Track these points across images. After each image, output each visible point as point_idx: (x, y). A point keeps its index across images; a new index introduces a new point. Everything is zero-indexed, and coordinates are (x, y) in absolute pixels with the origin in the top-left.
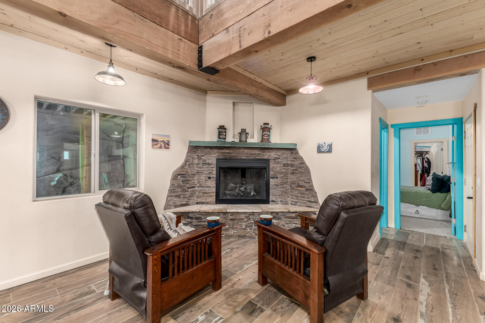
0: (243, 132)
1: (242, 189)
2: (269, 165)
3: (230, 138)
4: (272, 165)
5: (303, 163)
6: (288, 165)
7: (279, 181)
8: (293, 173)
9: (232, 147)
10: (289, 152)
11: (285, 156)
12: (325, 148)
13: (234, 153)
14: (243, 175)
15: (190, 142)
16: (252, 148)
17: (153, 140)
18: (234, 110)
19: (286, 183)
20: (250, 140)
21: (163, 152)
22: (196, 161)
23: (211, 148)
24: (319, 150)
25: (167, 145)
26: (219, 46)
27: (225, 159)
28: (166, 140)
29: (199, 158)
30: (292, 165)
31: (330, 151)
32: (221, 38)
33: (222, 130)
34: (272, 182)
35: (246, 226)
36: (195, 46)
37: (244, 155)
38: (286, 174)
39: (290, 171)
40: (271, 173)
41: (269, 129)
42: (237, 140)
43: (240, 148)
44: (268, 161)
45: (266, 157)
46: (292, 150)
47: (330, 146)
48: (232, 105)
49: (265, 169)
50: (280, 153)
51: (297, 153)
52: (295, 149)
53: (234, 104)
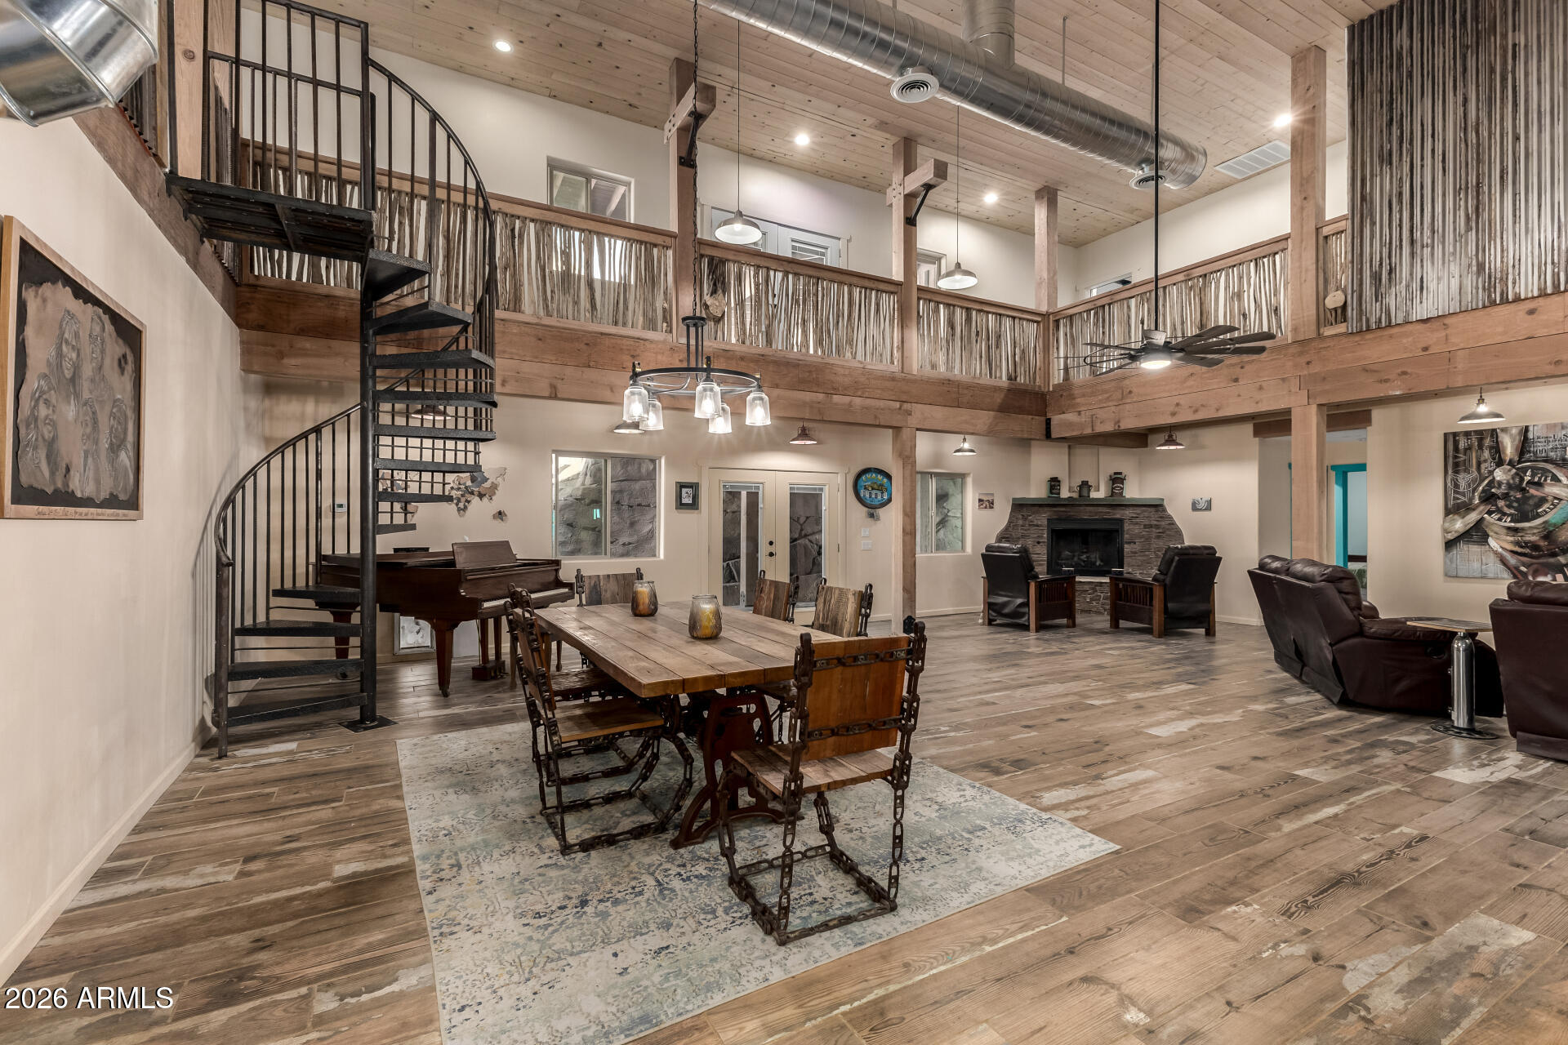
0: (1085, 485)
1: (1084, 557)
2: (1122, 527)
3: (1065, 493)
4: (1126, 527)
5: (1173, 523)
6: (1151, 526)
7: (1137, 547)
8: (1158, 537)
9: (1070, 503)
10: (1153, 509)
11: (1146, 514)
12: (1202, 505)
13: (1072, 512)
14: (1085, 542)
15: (1014, 499)
16: (1097, 504)
17: (980, 500)
18: (1069, 454)
19: (1149, 550)
20: (1094, 495)
21: (988, 512)
22: (1020, 522)
23: (1041, 506)
24: (1195, 507)
25: (991, 505)
26: (1070, 425)
27: (1059, 520)
28: (990, 499)
29: (1025, 518)
30: (1157, 527)
31: (1209, 507)
32: (1070, 417)
33: (1054, 483)
34: (1127, 548)
35: (1092, 599)
36: (1043, 419)
37: (1086, 514)
38: (1148, 539)
39: (1154, 535)
40: (1126, 536)
41: (1122, 481)
42: (1075, 495)
43: (1080, 505)
44: (1121, 521)
45: (1118, 516)
46: (1157, 507)
47: (1209, 502)
48: (1067, 450)
49: (1117, 531)
50: (1138, 510)
51: (1165, 510)
52: (1161, 505)
53: (1069, 447)
